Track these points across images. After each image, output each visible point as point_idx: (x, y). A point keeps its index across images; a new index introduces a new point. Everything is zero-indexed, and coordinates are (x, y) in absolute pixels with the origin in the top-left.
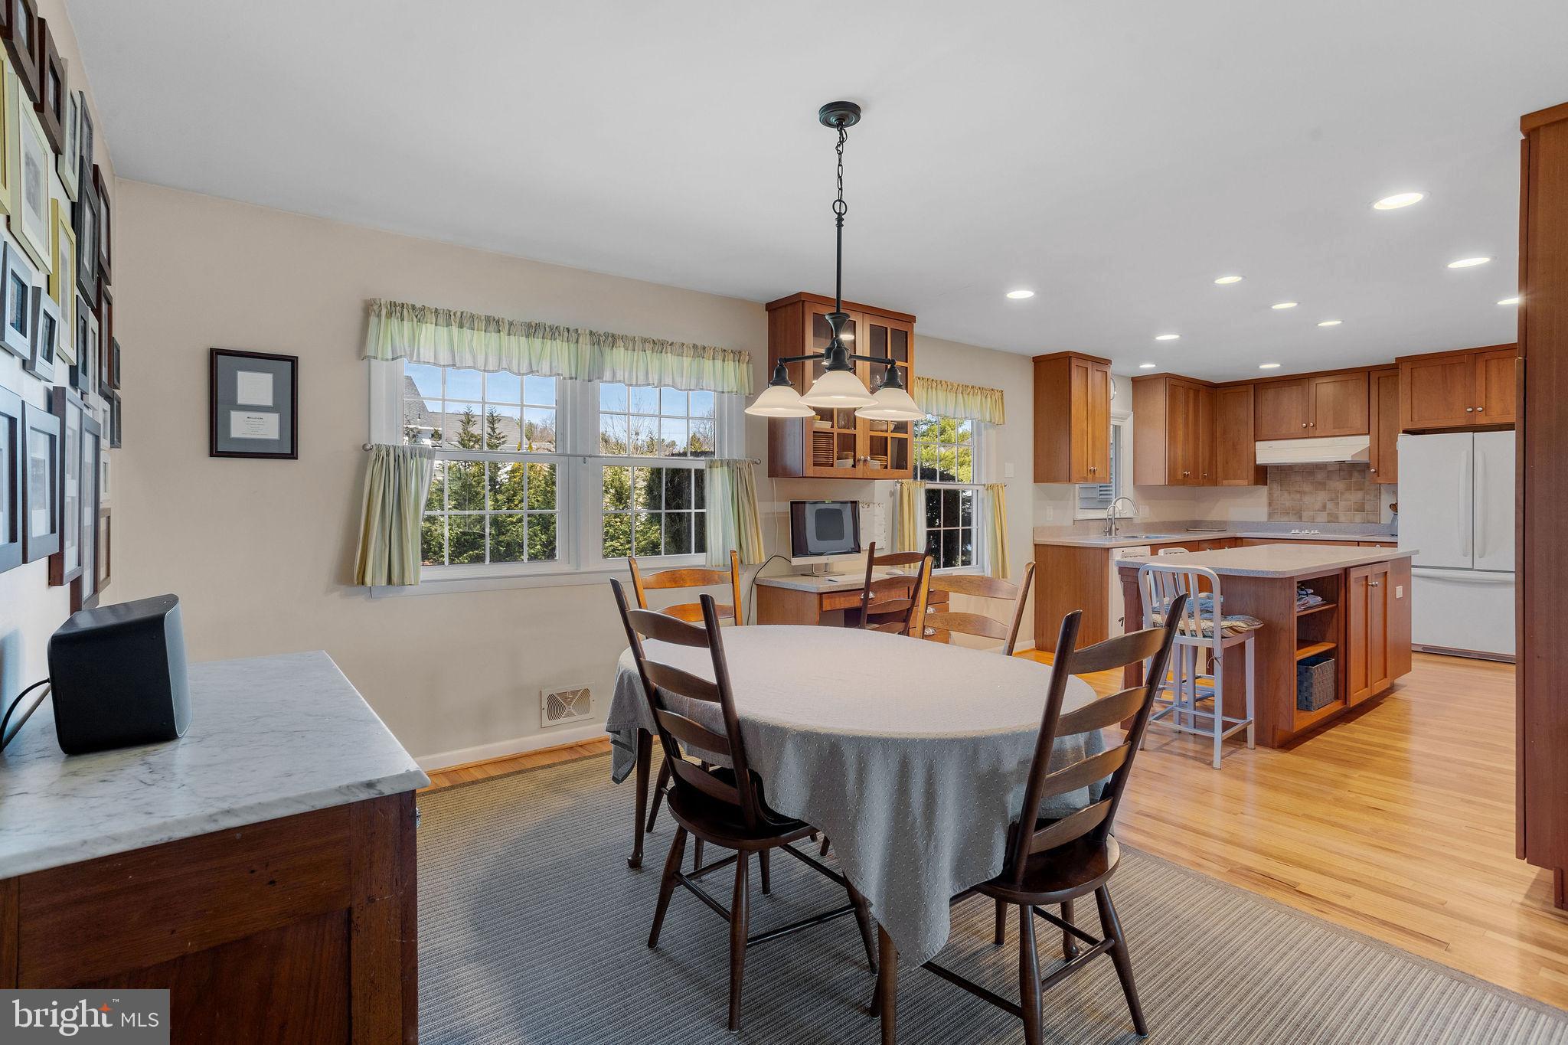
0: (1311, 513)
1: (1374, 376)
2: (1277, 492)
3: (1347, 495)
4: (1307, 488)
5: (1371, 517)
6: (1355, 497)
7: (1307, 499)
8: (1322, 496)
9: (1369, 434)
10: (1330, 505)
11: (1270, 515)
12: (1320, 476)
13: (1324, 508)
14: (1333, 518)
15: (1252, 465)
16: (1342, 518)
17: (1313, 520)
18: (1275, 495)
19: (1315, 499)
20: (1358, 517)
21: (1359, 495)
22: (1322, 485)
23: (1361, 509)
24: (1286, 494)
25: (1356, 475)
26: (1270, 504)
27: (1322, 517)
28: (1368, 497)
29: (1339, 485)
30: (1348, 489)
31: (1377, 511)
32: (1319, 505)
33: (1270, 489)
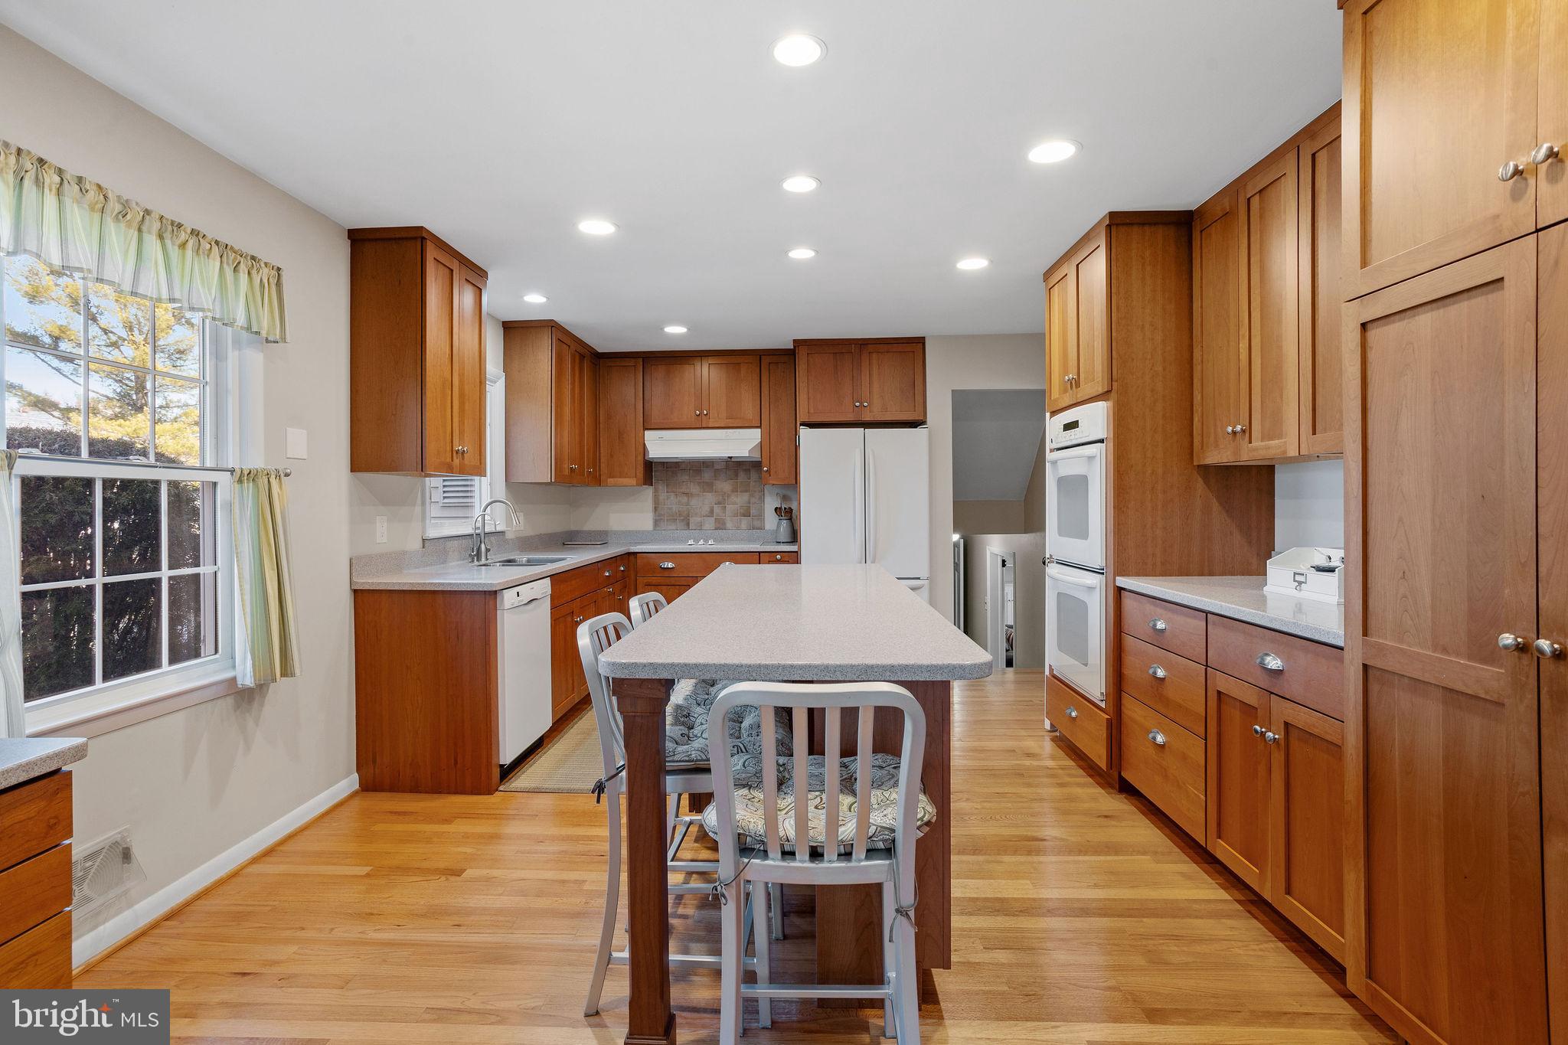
0: (699, 519)
1: (765, 360)
2: (663, 496)
3: (733, 498)
4: (694, 489)
5: (757, 523)
6: (740, 500)
7: (694, 502)
8: (710, 498)
9: (760, 427)
10: (717, 509)
11: (656, 523)
12: (707, 476)
13: (712, 511)
14: (720, 525)
15: (640, 458)
16: (729, 525)
17: (700, 527)
18: (661, 498)
19: (703, 502)
20: (745, 522)
21: (745, 497)
22: (709, 487)
23: (747, 514)
24: (673, 497)
25: (742, 476)
26: (656, 509)
27: (710, 523)
28: (753, 500)
29: (725, 486)
30: (735, 490)
31: (761, 516)
32: (706, 509)
33: (656, 491)
